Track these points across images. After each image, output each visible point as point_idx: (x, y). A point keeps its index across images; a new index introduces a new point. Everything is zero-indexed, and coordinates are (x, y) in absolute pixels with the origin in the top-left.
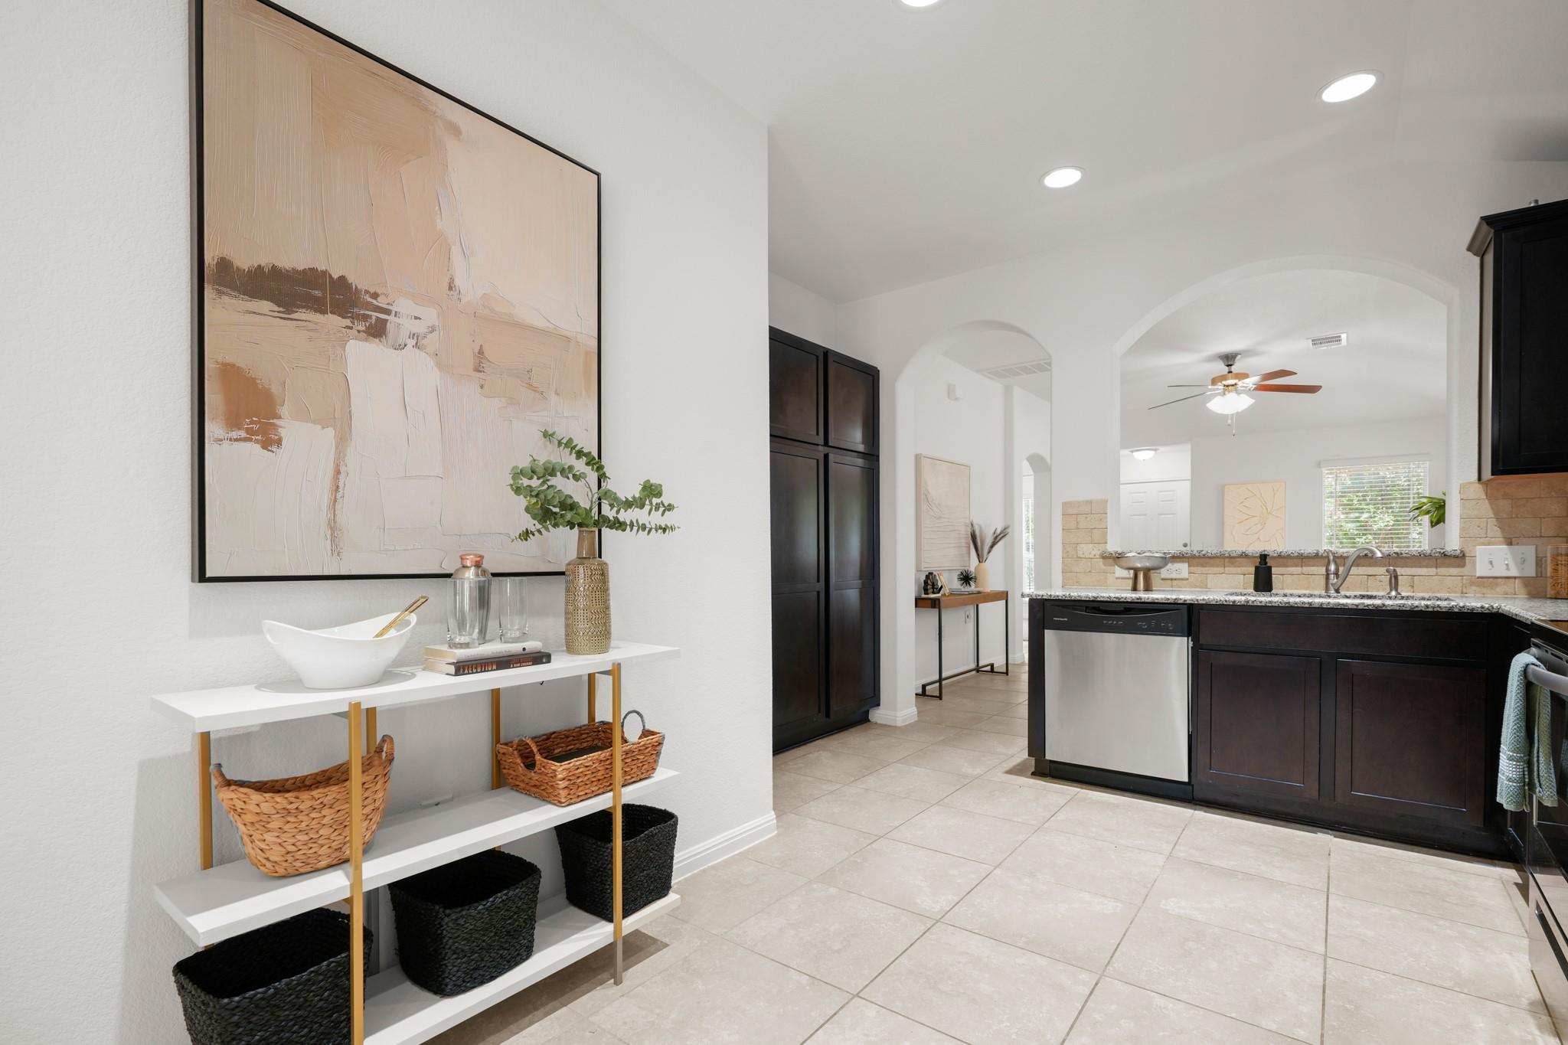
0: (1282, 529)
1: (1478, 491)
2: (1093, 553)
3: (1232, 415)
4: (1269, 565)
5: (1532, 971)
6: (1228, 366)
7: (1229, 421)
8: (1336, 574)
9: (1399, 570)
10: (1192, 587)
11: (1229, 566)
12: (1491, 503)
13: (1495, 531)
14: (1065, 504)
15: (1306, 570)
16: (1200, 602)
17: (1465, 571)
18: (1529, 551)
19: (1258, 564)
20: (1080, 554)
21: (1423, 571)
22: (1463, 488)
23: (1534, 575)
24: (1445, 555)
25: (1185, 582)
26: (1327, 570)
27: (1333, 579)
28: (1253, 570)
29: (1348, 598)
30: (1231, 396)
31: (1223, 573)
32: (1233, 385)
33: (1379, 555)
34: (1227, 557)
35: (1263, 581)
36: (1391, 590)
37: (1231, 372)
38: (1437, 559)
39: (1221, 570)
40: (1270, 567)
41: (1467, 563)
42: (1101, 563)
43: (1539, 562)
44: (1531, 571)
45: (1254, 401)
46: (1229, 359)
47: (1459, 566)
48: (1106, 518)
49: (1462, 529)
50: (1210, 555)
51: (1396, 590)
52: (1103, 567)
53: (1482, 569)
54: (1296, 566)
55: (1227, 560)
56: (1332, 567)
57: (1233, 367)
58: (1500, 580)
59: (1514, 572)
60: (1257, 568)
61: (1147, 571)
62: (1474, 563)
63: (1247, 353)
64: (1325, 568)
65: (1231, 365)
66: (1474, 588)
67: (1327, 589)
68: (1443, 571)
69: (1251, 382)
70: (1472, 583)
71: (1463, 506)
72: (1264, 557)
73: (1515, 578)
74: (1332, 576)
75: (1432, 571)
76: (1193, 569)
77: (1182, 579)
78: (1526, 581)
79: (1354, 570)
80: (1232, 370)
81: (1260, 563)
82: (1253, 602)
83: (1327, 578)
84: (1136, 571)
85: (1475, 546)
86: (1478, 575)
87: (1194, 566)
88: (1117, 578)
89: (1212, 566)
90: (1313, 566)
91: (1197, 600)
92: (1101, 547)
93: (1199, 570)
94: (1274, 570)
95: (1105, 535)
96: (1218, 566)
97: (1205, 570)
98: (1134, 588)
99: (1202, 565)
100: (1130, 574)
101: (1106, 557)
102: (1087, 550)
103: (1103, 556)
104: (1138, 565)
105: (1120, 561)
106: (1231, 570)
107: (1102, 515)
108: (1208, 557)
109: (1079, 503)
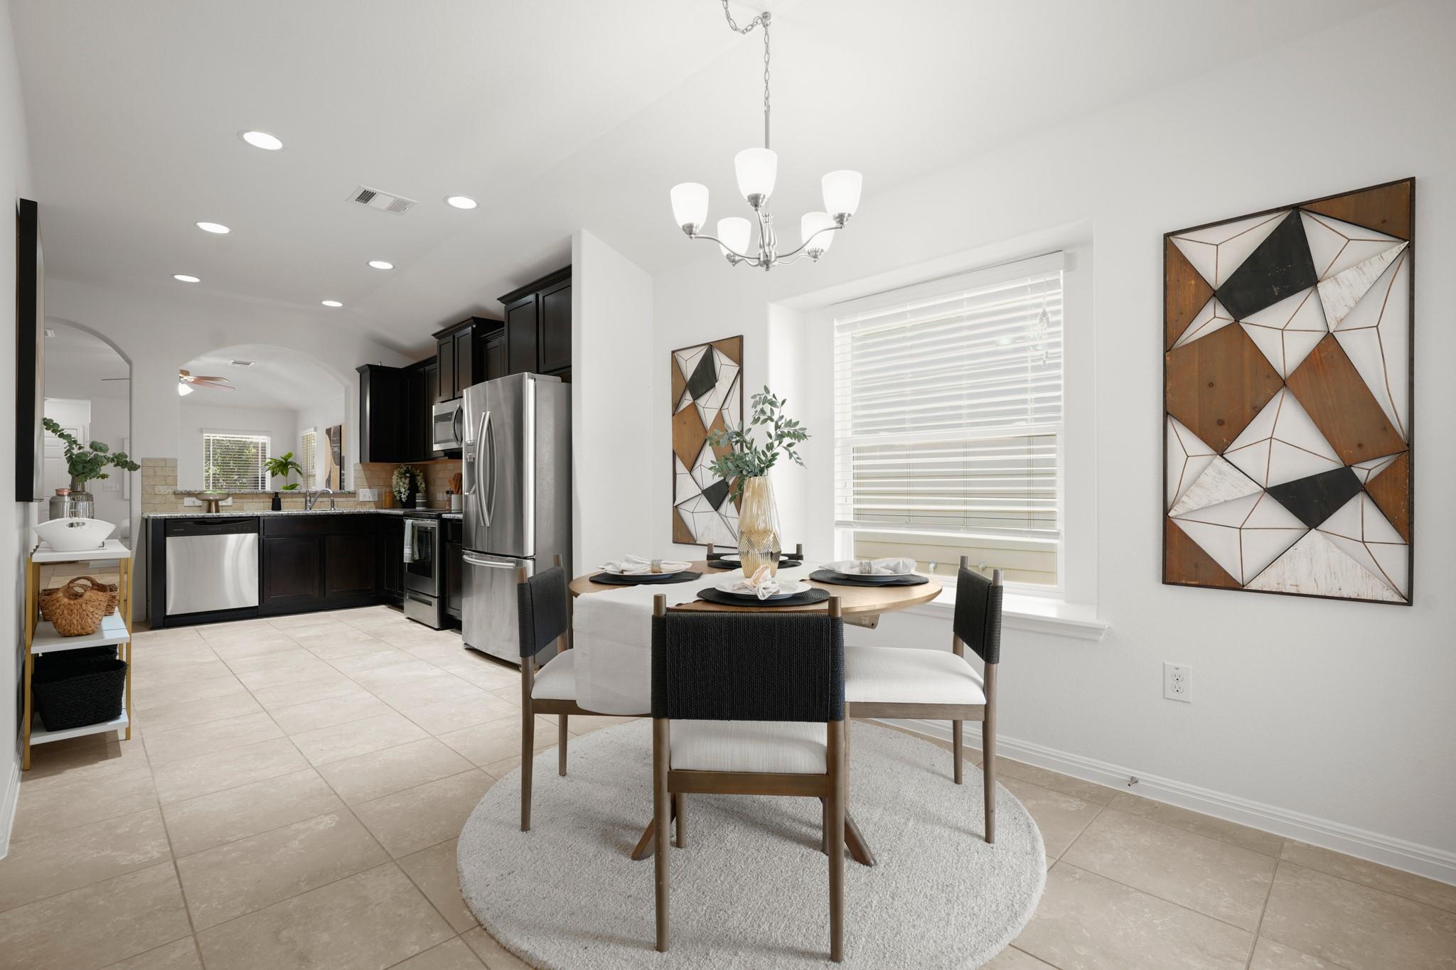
1: (359, 467)
2: (167, 491)
4: (279, 497)
5: (408, 618)
8: (310, 501)
9: (336, 500)
10: (235, 510)
11: (256, 499)
12: (364, 473)
13: (366, 484)
14: (143, 460)
15: (294, 500)
16: (265, 515)
17: (356, 499)
18: (376, 491)
20: (157, 492)
21: (341, 499)
22: (355, 465)
24: (349, 493)
25: (231, 507)
26: (306, 500)
27: (309, 504)
28: (271, 500)
29: (317, 510)
31: (253, 502)
33: (331, 492)
35: (276, 505)
36: (332, 507)
38: (347, 495)
39: (251, 500)
40: (280, 499)
42: (175, 497)
43: (379, 495)
44: (377, 499)
47: (355, 497)
48: (177, 470)
49: (355, 482)
51: (334, 507)
52: (175, 500)
53: (361, 498)
54: (292, 497)
55: (256, 496)
56: (308, 498)
58: (367, 501)
59: (371, 500)
60: (273, 499)
61: (217, 502)
62: (360, 495)
66: (359, 506)
67: (306, 508)
68: (348, 499)
70: (358, 504)
71: (355, 473)
72: (273, 494)
73: (372, 502)
74: (308, 502)
75: (344, 499)
76: (235, 500)
77: (229, 506)
78: (375, 503)
79: (319, 499)
81: (274, 497)
82: (291, 514)
83: (306, 503)
84: (210, 502)
85: (361, 489)
86: (360, 501)
89: (246, 499)
90: (297, 498)
92: (174, 488)
93: (238, 500)
94: (282, 500)
95: (176, 480)
96: (249, 498)
97: (242, 501)
98: (209, 511)
99: (241, 498)
100: (206, 504)
101: (178, 494)
102: (162, 489)
103: (175, 493)
104: (211, 498)
105: (200, 496)
106: (258, 500)
107: (174, 468)
108: (245, 494)
109: (156, 460)
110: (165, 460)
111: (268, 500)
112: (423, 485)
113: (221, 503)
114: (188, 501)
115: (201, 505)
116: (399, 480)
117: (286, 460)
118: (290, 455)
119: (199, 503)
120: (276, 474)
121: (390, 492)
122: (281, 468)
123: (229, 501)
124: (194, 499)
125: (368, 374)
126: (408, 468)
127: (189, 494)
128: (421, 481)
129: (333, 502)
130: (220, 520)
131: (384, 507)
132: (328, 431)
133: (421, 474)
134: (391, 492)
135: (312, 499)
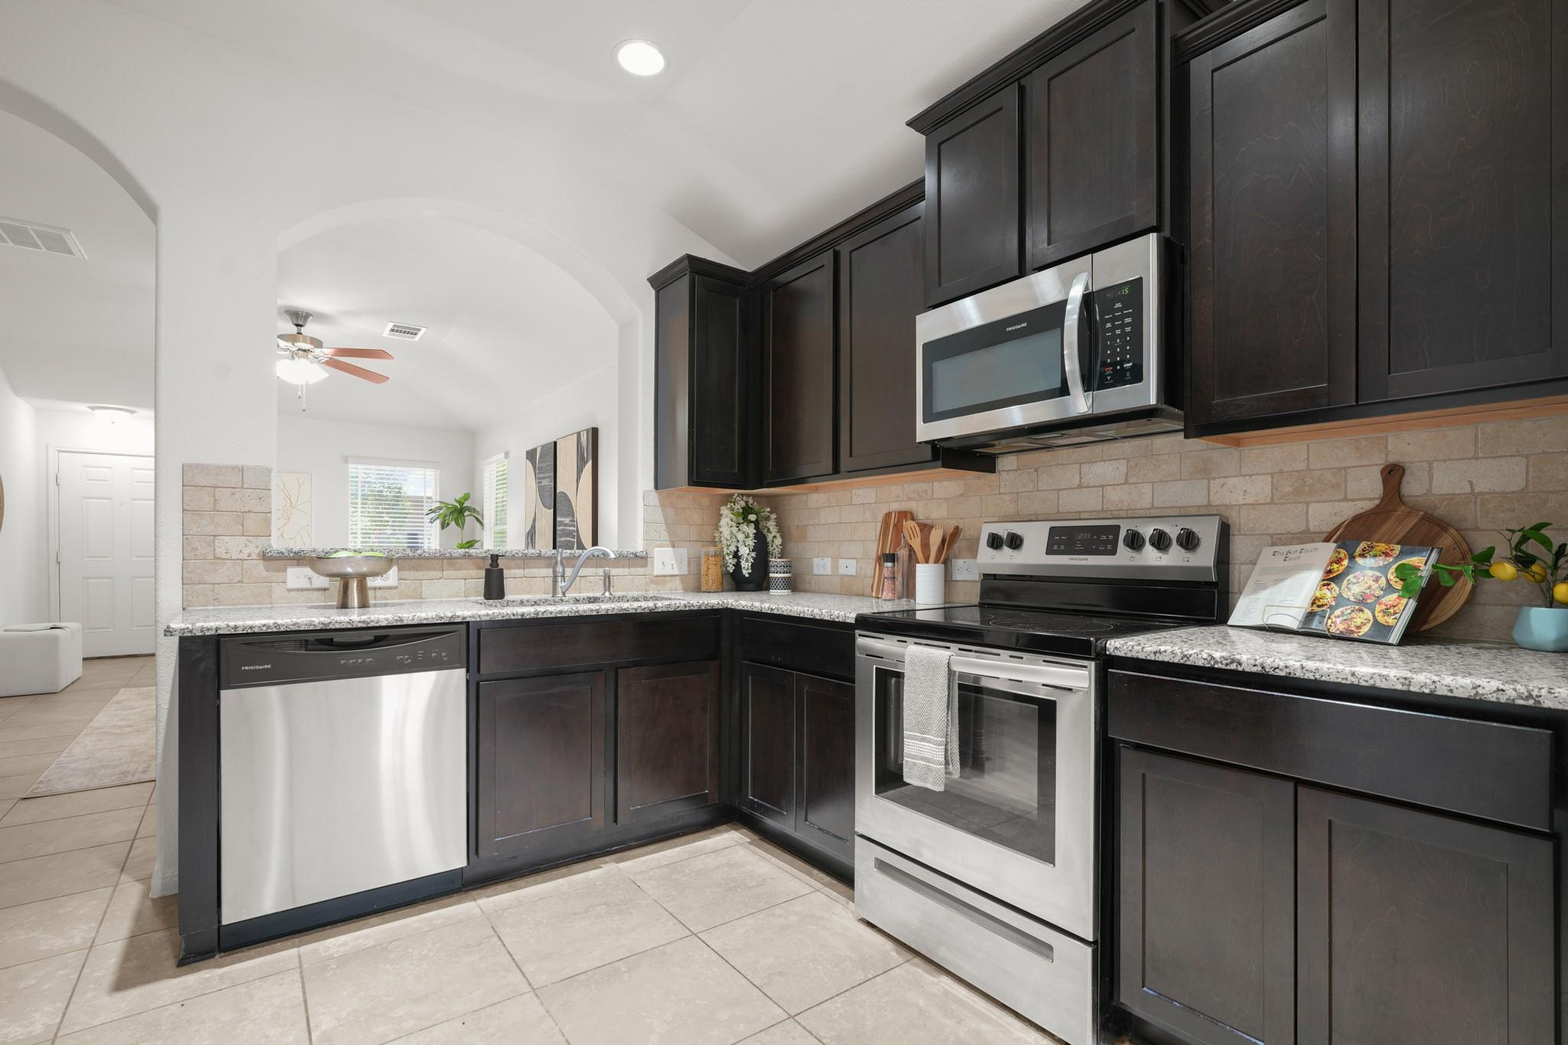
0: (308, 525)
1: (654, 497)
2: (246, 551)
3: (302, 386)
4: (500, 567)
6: (297, 325)
7: (300, 393)
8: (563, 575)
9: (612, 572)
10: (403, 598)
11: (447, 569)
12: (663, 510)
13: (665, 536)
14: (186, 468)
15: (529, 572)
16: (483, 619)
17: (647, 570)
18: (684, 552)
19: (489, 567)
20: (221, 552)
21: (621, 572)
22: (645, 494)
23: (687, 573)
24: (636, 556)
25: (394, 591)
26: (555, 572)
27: (561, 584)
28: (483, 573)
30: (302, 362)
31: (441, 578)
32: (305, 351)
34: (448, 558)
35: (494, 588)
36: (605, 591)
37: (301, 334)
38: (629, 559)
39: (438, 574)
40: (502, 570)
41: (649, 563)
42: (262, 567)
44: (685, 570)
45: (327, 375)
46: (299, 318)
47: (645, 566)
48: (269, 497)
49: (646, 532)
50: (427, 555)
51: (609, 591)
52: (265, 573)
53: (658, 569)
54: (519, 568)
55: (445, 561)
56: (559, 569)
57: (302, 328)
58: (668, 578)
59: (676, 572)
60: (487, 571)
61: (362, 578)
62: (653, 562)
63: (322, 318)
64: (552, 569)
65: (301, 326)
66: (653, 586)
67: (554, 593)
68: (633, 570)
69: (326, 352)
70: (652, 581)
71: (646, 511)
72: (495, 558)
73: (676, 576)
74: (559, 579)
75: (630, 571)
76: (406, 574)
77: (390, 588)
78: (682, 579)
79: (583, 572)
80: (302, 332)
81: (491, 565)
82: (543, 613)
83: (555, 582)
84: (345, 579)
85: (653, 548)
86: (655, 574)
87: (405, 570)
88: (289, 590)
89: (428, 569)
90: (534, 568)
91: (479, 616)
92: (262, 543)
93: (410, 574)
94: (506, 573)
95: (268, 522)
96: (435, 569)
97: (420, 574)
98: (344, 605)
99: (416, 569)
100: (337, 583)
101: (272, 558)
102: (234, 546)
103: (265, 557)
104: (349, 570)
105: (321, 565)
106: (453, 573)
107: (263, 491)
108: (425, 558)
109: (219, 470)
110: (242, 470)
111: (473, 572)
112: (778, 541)
113: (371, 582)
114: (298, 576)
115: (326, 585)
116: (735, 529)
117: (461, 503)
118: (467, 497)
119: (321, 581)
120: (448, 524)
121: (716, 555)
122: (455, 516)
123: (392, 577)
124: (307, 571)
125: (683, 286)
126: (747, 502)
127: (298, 558)
128: (774, 534)
129: (607, 580)
130: (369, 636)
131: (704, 587)
132: (531, 455)
133: (774, 516)
134: (720, 555)
135: (569, 572)
